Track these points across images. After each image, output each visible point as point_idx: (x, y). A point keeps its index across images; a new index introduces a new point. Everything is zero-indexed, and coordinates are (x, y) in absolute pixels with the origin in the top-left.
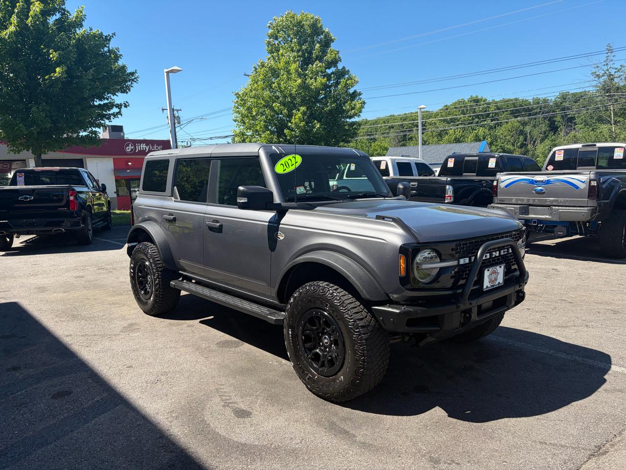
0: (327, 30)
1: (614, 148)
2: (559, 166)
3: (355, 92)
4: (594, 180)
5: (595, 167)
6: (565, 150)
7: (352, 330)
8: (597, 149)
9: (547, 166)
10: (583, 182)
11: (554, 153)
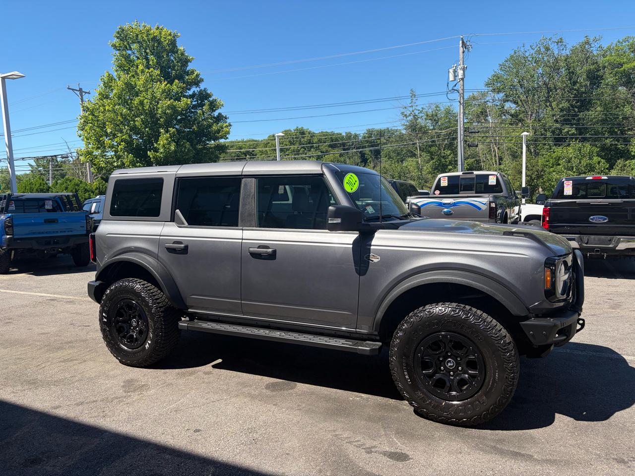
0: (182, 48)
1: (488, 175)
2: (444, 191)
3: (220, 114)
4: (492, 202)
5: (474, 192)
6: (449, 177)
7: (500, 349)
8: (475, 176)
9: (435, 191)
10: (485, 204)
11: (440, 179)
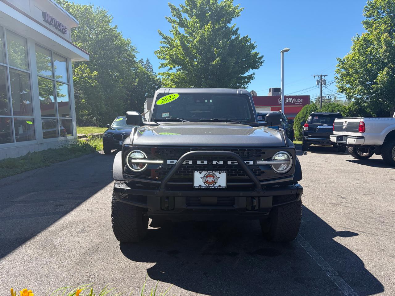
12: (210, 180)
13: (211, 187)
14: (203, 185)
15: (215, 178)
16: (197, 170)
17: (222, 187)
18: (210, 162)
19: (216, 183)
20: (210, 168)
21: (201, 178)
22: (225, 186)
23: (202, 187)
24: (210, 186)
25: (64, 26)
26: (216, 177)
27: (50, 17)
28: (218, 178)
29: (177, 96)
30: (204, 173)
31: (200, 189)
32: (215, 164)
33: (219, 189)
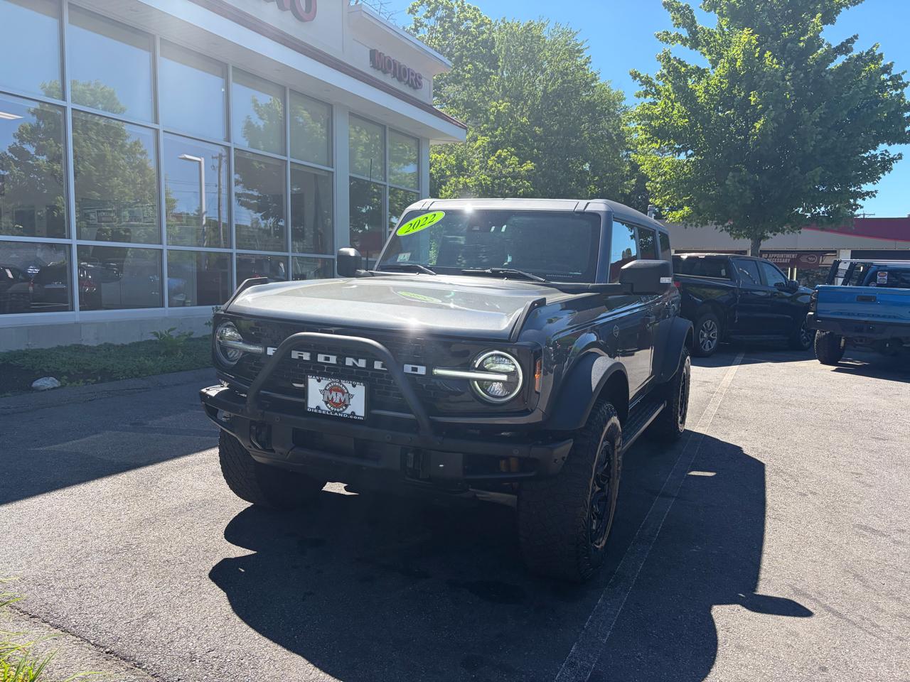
12: (337, 397)
13: (336, 414)
14: (324, 407)
15: (346, 395)
16: (314, 374)
17: (358, 416)
18: (341, 359)
19: (346, 406)
20: (339, 373)
21: (320, 391)
22: (363, 415)
23: (320, 412)
24: (336, 412)
25: (416, 75)
26: (348, 392)
27: (385, 57)
28: (350, 396)
29: (440, 216)
30: (325, 382)
31: (317, 415)
32: (351, 364)
33: (351, 420)
